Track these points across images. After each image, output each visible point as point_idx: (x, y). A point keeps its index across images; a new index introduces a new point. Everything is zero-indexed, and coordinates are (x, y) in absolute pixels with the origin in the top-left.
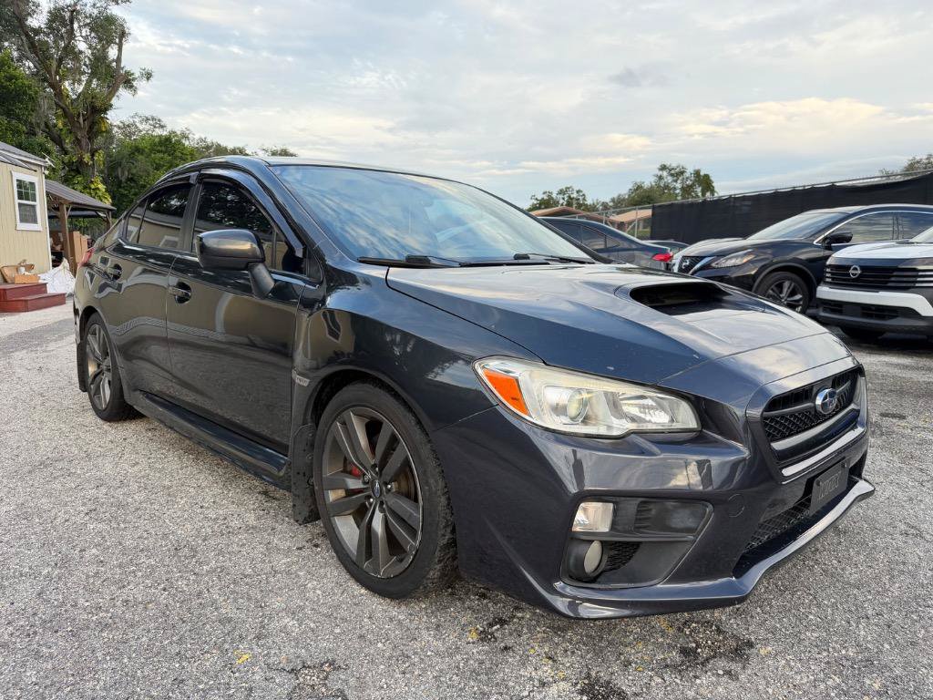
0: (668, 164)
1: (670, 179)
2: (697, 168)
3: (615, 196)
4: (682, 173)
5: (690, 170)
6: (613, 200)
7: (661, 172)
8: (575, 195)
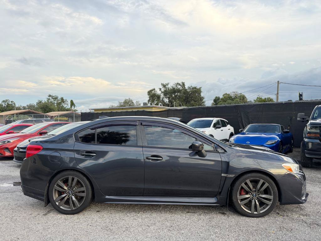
0: (51, 95)
1: (52, 100)
2: (62, 97)
3: (29, 104)
4: (57, 98)
5: (59, 98)
6: (28, 106)
7: (49, 98)
8: (10, 103)
